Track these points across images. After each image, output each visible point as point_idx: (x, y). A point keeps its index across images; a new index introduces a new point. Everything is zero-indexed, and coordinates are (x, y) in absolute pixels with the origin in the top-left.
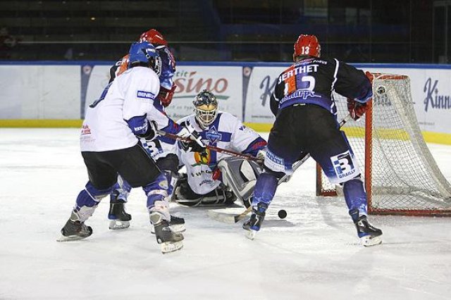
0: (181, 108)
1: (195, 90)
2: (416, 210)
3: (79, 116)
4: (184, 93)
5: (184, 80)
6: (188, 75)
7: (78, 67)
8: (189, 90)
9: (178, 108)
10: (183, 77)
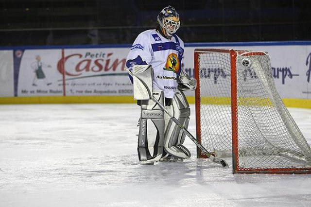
0: (100, 84)
1: (112, 69)
2: (277, 169)
3: (12, 94)
4: (103, 72)
5: (102, 60)
6: (106, 56)
7: (11, 52)
8: (106, 69)
9: (98, 85)
10: (101, 58)
